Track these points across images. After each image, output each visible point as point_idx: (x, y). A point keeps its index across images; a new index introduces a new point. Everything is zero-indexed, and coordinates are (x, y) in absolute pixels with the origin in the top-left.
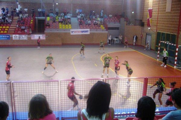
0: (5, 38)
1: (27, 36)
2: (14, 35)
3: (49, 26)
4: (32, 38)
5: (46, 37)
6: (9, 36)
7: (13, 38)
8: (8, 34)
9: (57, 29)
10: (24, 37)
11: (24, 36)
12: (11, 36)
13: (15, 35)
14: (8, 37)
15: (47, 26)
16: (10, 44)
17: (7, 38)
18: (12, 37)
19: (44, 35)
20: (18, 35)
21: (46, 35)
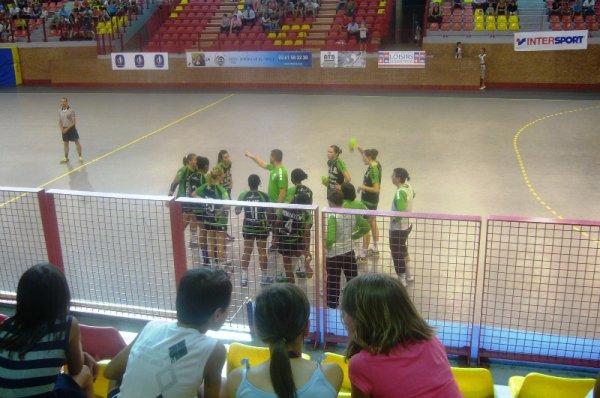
0: (296, 61)
1: (364, 54)
2: (323, 53)
3: (439, 20)
4: (380, 63)
5: (426, 60)
6: (309, 55)
7: (322, 60)
8: (307, 50)
9: (467, 33)
10: (356, 59)
11: (354, 56)
12: (314, 56)
13: (326, 53)
14: (306, 58)
15: (432, 20)
16: (310, 80)
17: (302, 61)
18: (319, 59)
19: (422, 54)
20: (335, 53)
21: (428, 54)
